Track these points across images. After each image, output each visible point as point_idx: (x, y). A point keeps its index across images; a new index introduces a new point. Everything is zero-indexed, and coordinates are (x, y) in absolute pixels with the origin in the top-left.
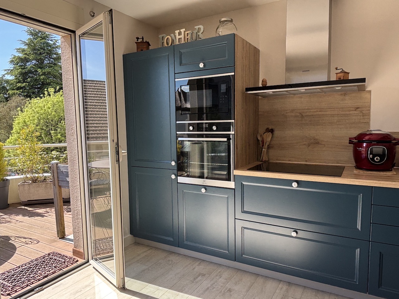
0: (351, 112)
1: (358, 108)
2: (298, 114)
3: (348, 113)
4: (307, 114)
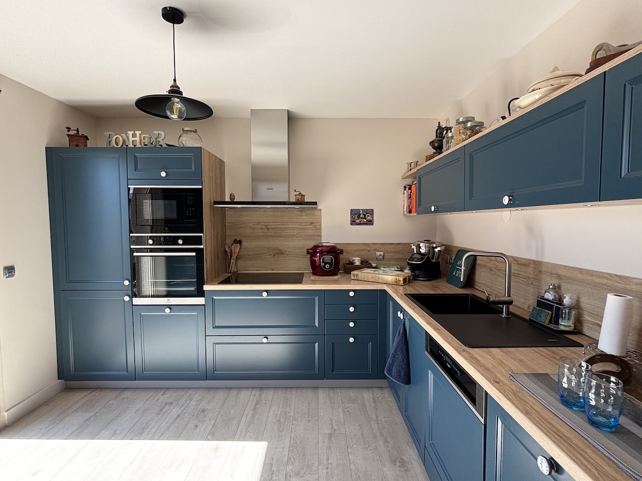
0: (307, 227)
1: (312, 223)
2: (264, 227)
3: (304, 227)
4: (272, 226)
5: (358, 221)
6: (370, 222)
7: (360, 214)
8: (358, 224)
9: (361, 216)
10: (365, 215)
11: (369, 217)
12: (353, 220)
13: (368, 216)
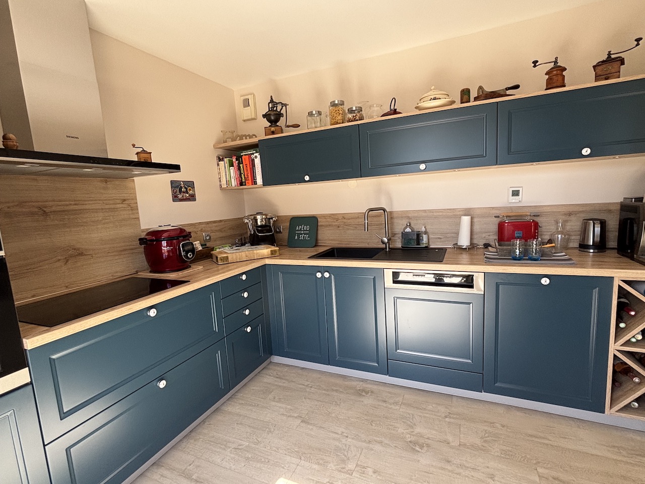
1: (125, 200)
3: (112, 206)
4: (54, 209)
5: (180, 196)
6: (192, 198)
7: (181, 187)
8: (181, 200)
9: (183, 190)
10: (186, 189)
11: (191, 192)
12: (175, 195)
13: (190, 190)
